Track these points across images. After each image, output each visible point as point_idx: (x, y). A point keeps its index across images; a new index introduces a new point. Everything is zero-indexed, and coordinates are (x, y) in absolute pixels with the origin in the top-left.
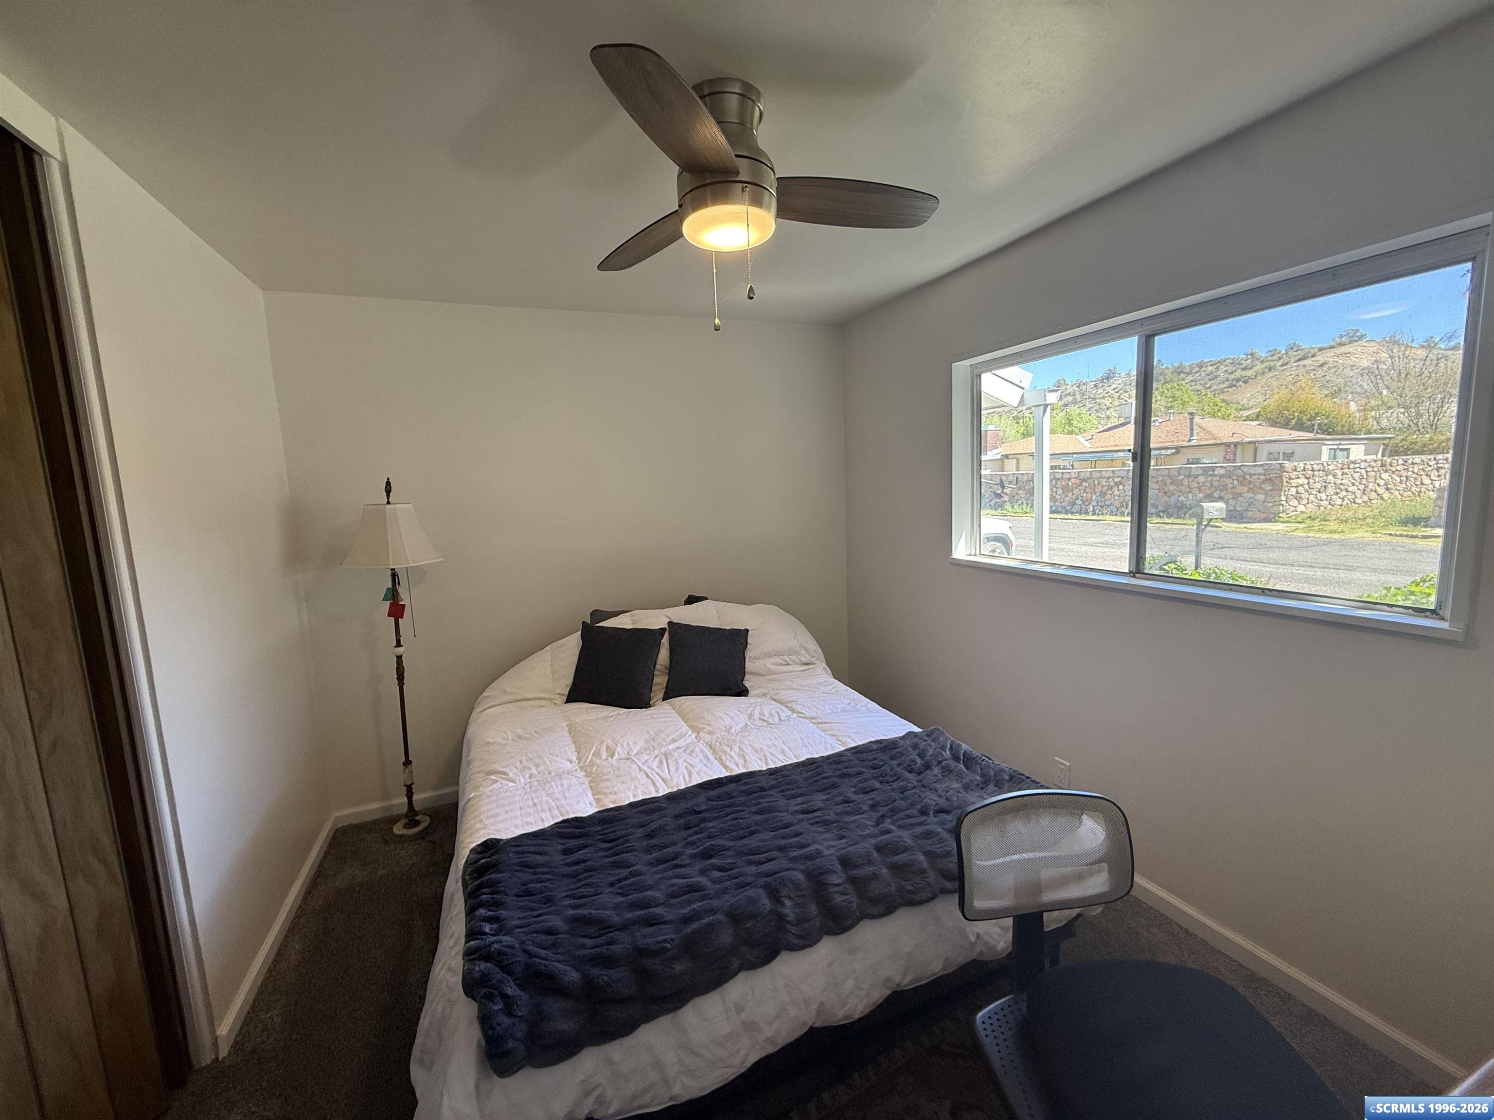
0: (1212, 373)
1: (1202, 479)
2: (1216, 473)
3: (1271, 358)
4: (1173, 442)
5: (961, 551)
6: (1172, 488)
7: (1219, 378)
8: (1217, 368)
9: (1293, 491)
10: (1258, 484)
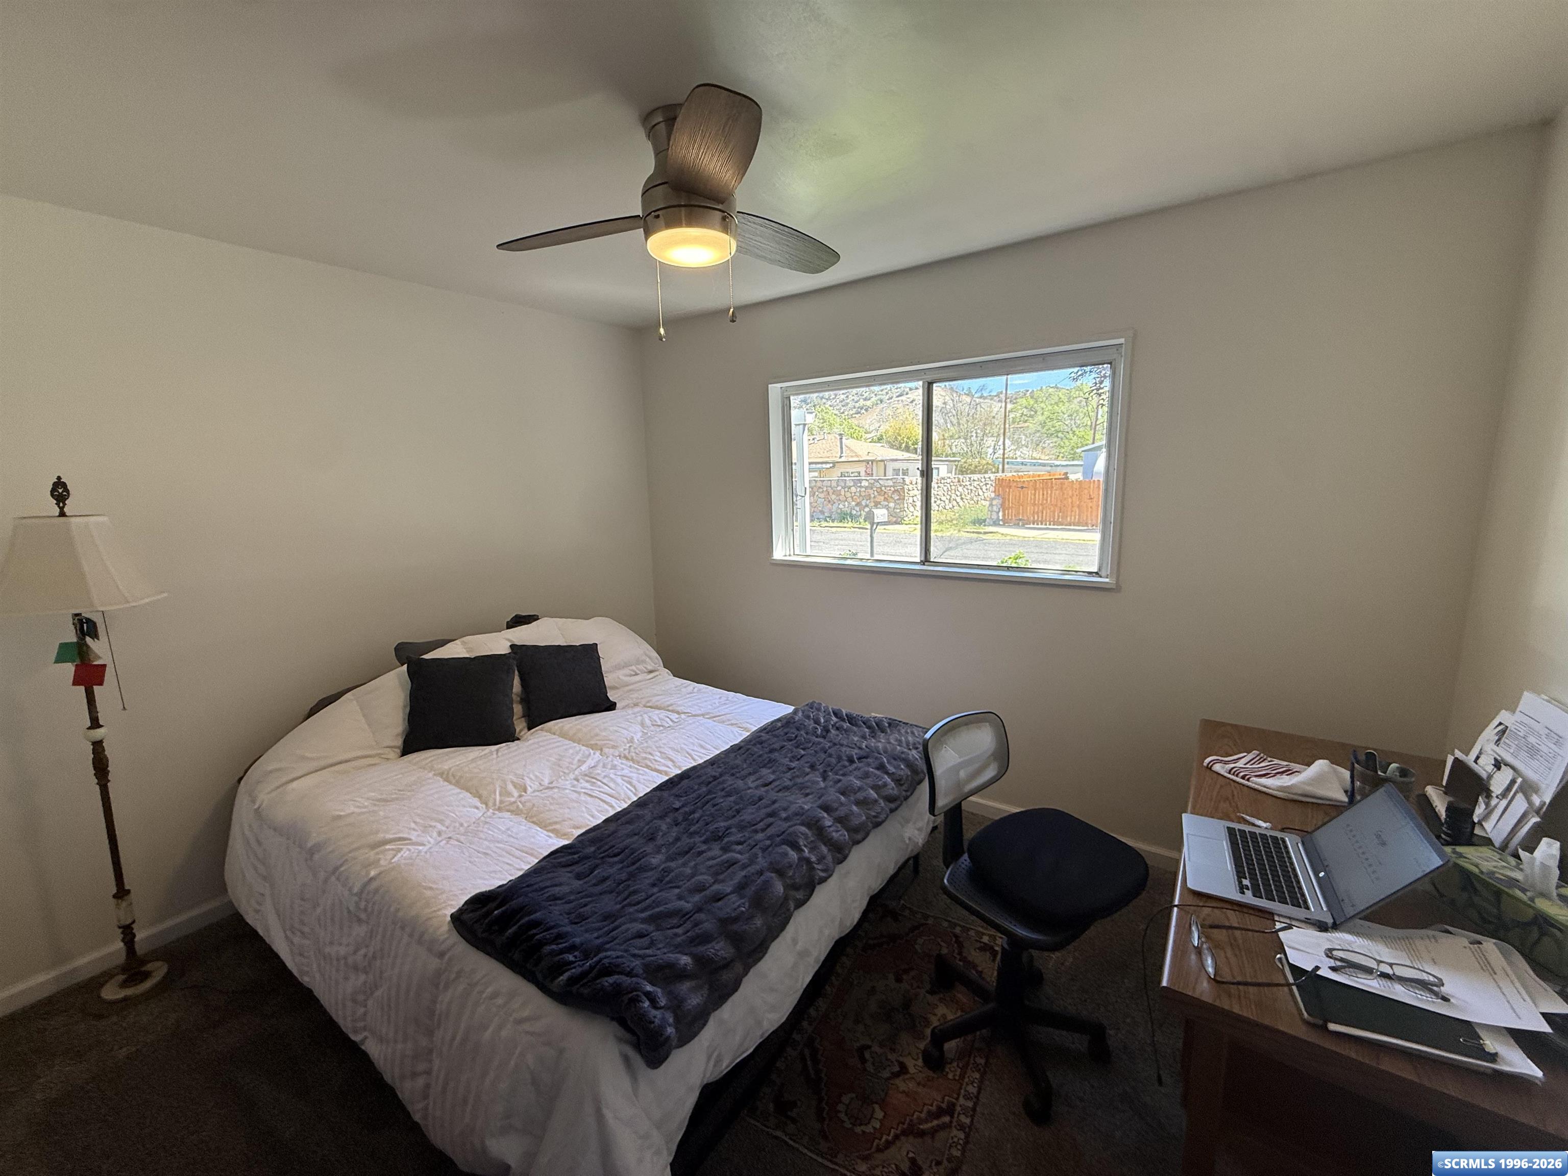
0: (844, 400)
1: (853, 489)
2: (862, 485)
3: (880, 393)
4: (828, 457)
5: (779, 553)
6: (833, 497)
7: (849, 405)
8: (847, 397)
9: (911, 500)
10: (890, 494)
